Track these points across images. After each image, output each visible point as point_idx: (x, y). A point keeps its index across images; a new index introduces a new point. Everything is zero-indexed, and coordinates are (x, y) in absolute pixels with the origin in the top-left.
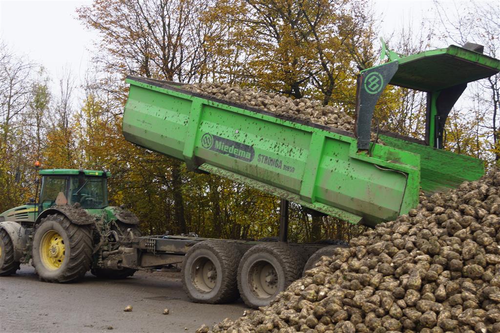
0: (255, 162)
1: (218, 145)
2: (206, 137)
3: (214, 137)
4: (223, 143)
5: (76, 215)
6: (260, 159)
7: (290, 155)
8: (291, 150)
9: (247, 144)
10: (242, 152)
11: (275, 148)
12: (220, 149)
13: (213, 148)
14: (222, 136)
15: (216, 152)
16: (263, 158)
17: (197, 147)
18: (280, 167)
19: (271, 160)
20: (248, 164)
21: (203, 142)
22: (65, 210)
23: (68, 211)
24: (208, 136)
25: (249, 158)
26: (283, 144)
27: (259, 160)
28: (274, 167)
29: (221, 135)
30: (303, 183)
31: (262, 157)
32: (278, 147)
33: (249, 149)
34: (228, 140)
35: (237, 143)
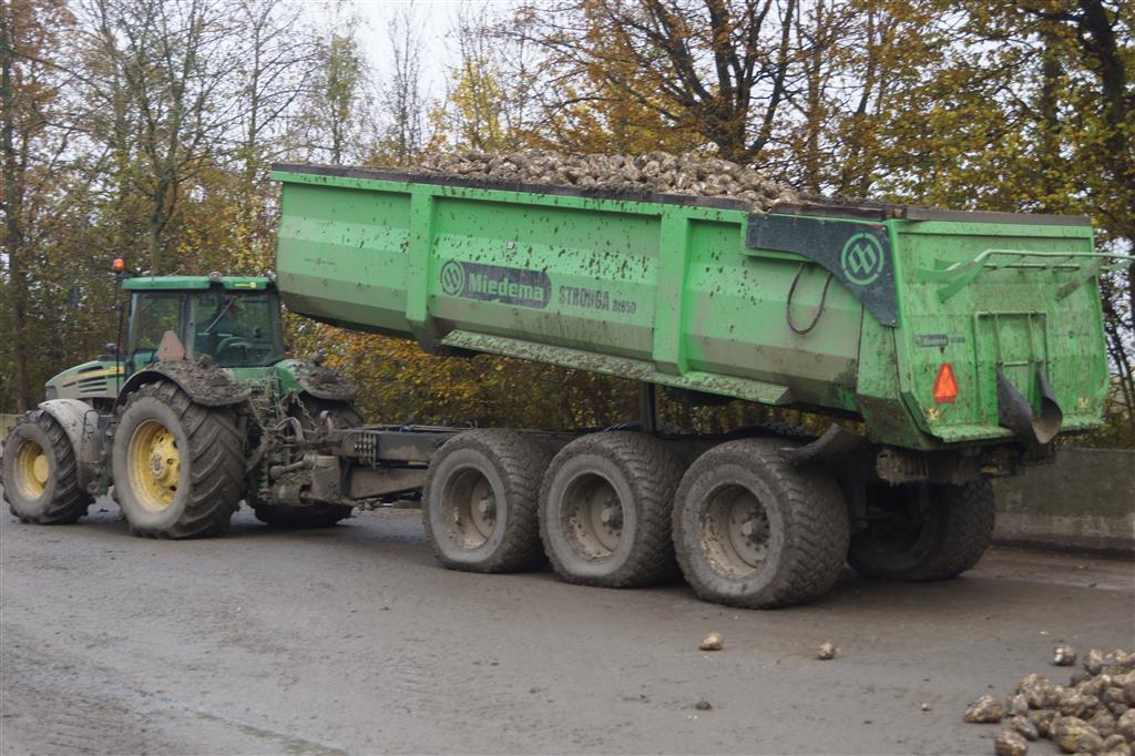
0: (554, 306)
1: (477, 283)
2: (449, 271)
3: (465, 265)
4: (485, 277)
5: (203, 383)
6: (563, 295)
7: (623, 276)
8: (625, 265)
9: (533, 268)
10: (526, 287)
11: (591, 265)
12: (479, 290)
13: (465, 293)
14: (482, 261)
15: (473, 300)
16: (569, 294)
17: (433, 296)
18: (605, 306)
19: (587, 295)
20: (540, 313)
21: (445, 285)
22: (179, 372)
23: (185, 375)
24: (452, 267)
25: (541, 299)
26: (608, 254)
27: (561, 301)
28: (594, 310)
29: (478, 258)
30: (656, 333)
31: (566, 292)
32: (598, 263)
33: (538, 278)
34: (493, 267)
35: (514, 269)
